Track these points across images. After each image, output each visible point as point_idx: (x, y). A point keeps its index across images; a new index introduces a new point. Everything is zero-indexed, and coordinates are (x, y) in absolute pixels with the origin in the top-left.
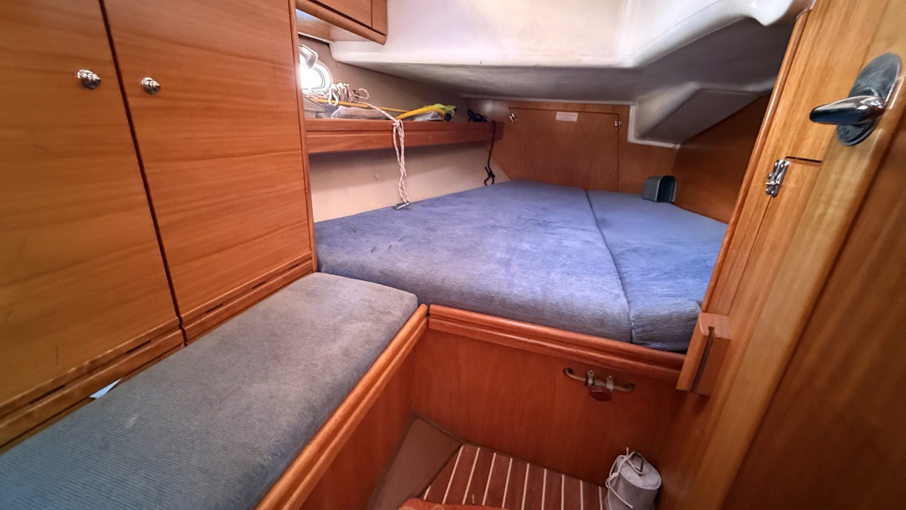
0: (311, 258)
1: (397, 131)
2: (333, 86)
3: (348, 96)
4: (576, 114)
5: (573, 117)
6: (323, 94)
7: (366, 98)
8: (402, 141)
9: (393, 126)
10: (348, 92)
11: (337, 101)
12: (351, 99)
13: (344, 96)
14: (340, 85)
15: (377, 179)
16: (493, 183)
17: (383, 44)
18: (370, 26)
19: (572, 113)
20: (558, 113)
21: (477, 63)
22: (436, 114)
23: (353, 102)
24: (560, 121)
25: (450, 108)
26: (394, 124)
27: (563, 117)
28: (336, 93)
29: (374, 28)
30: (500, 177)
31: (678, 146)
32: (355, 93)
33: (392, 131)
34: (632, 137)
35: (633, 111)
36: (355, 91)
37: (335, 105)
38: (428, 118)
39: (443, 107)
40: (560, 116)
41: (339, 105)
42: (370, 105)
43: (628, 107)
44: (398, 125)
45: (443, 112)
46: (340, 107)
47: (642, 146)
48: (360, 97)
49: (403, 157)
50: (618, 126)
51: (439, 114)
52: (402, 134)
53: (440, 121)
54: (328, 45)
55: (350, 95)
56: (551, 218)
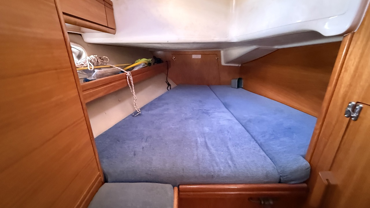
0: (100, 176)
1: (129, 77)
2: (88, 58)
3: (98, 62)
4: (200, 55)
5: (199, 56)
6: (83, 63)
7: (108, 61)
8: (132, 82)
9: (126, 76)
10: (97, 60)
11: (93, 67)
12: (100, 63)
13: (96, 62)
14: (92, 56)
15: (120, 101)
16: (170, 89)
17: (115, 34)
18: (107, 26)
19: (198, 55)
20: (193, 55)
21: (166, 42)
22: (144, 64)
23: (101, 65)
24: (194, 59)
25: (150, 60)
26: (127, 75)
27: (195, 57)
28: (91, 61)
29: (109, 26)
30: (173, 85)
31: (240, 65)
32: (101, 60)
33: (126, 78)
34: (223, 63)
35: (222, 52)
36: (100, 58)
37: (92, 70)
38: (141, 67)
39: (147, 60)
40: (194, 56)
41: (95, 69)
42: (111, 65)
43: (220, 51)
44: (129, 74)
45: (147, 62)
46: (96, 71)
47: (228, 66)
48: (104, 61)
49: (134, 90)
50: (217, 59)
51: (146, 64)
52: (131, 79)
53: (146, 67)
54: (81, 35)
55: (99, 61)
56: (206, 107)
